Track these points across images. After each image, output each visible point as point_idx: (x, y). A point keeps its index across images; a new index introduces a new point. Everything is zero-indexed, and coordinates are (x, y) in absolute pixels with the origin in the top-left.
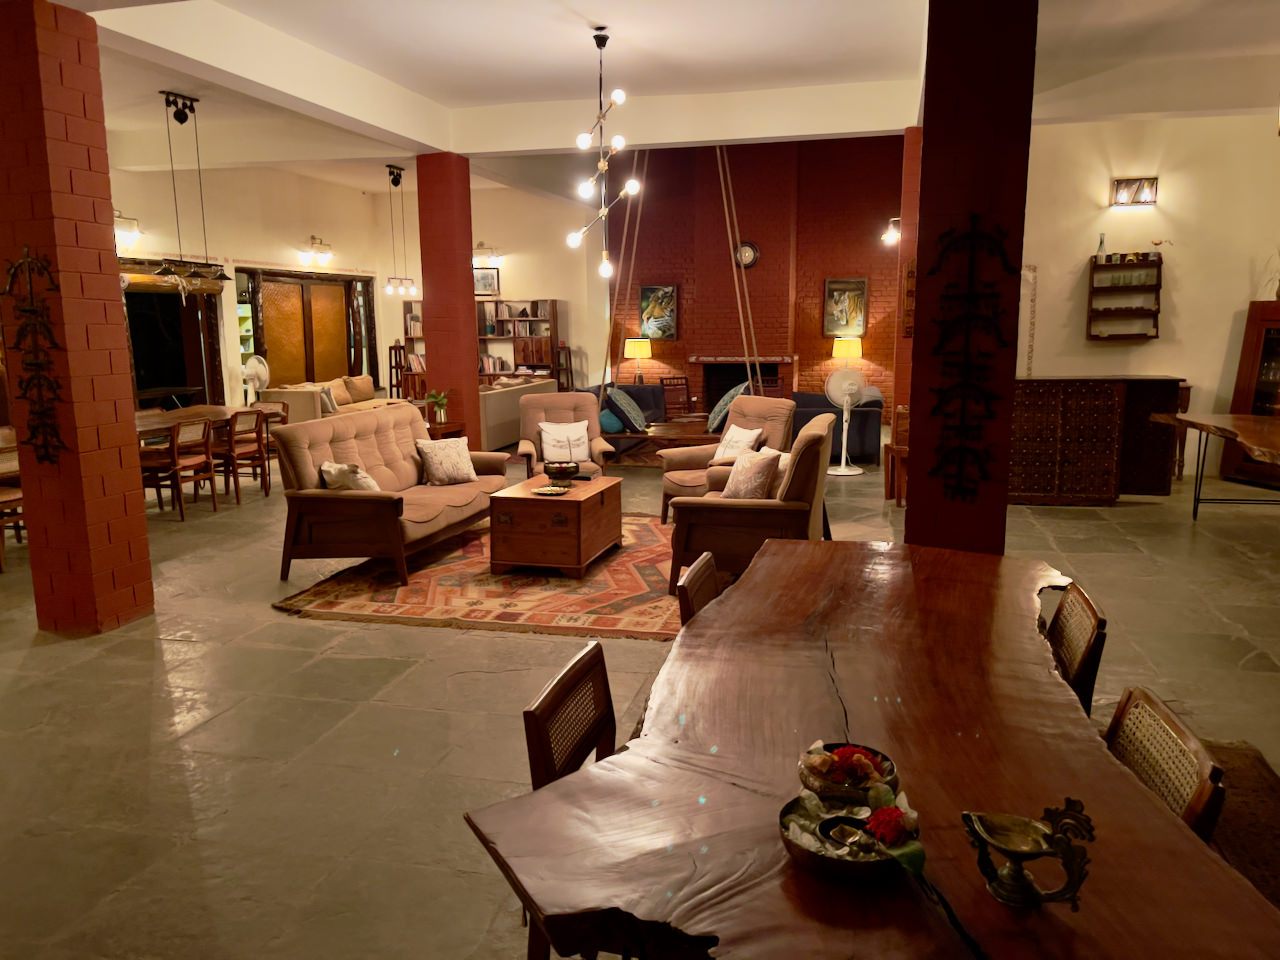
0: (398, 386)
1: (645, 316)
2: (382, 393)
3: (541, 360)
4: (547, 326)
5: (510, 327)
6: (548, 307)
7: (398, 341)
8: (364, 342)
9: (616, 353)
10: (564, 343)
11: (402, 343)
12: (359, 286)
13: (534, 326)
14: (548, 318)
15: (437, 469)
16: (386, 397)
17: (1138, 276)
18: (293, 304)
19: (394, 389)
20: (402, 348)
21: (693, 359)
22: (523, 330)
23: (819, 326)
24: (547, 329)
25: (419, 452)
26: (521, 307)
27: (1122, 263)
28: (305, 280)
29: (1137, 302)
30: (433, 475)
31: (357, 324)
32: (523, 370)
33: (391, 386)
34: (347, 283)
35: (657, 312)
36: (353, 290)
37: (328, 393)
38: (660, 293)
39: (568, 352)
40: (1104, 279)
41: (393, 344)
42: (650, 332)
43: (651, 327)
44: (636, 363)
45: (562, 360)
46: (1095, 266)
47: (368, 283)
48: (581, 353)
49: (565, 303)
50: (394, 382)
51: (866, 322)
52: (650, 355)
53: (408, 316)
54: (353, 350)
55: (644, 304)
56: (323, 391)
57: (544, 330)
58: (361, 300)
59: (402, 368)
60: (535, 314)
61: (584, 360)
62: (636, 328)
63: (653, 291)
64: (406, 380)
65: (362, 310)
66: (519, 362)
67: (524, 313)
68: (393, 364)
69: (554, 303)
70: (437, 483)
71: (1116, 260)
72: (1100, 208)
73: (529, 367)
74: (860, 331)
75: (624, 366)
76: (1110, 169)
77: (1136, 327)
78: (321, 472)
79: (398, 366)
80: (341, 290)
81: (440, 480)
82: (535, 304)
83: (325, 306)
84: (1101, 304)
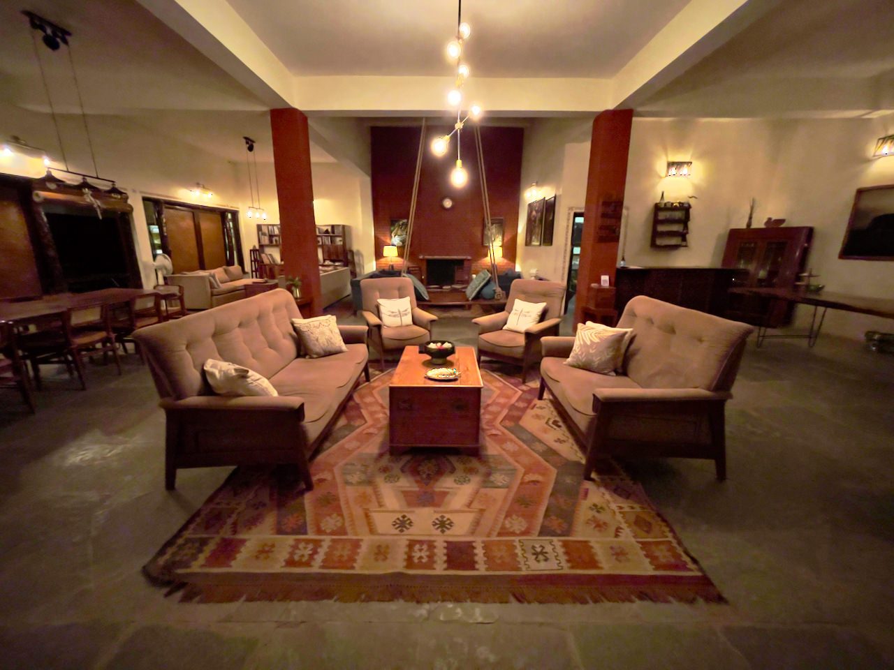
0: (256, 271)
1: (393, 235)
2: (246, 275)
3: (337, 256)
4: (340, 239)
5: (319, 239)
6: (341, 229)
7: (255, 247)
8: (235, 247)
9: (379, 254)
10: (350, 248)
11: (257, 247)
12: (229, 216)
13: (333, 238)
14: (341, 235)
15: (315, 345)
16: (249, 278)
17: (678, 215)
18: (188, 223)
19: (254, 273)
20: (257, 250)
21: (421, 257)
22: (328, 241)
23: (480, 241)
24: (340, 241)
25: (295, 329)
26: (325, 229)
27: (671, 208)
28: (195, 210)
29: (675, 228)
30: (311, 350)
31: (230, 237)
32: (327, 262)
33: (252, 271)
34: (222, 213)
35: (399, 232)
36: (225, 217)
37: (214, 277)
38: (401, 223)
39: (352, 252)
40: (662, 216)
41: (252, 248)
42: (396, 243)
43: (396, 240)
44: (389, 259)
45: (349, 257)
46: (658, 208)
47: (235, 214)
48: (359, 253)
49: (349, 227)
50: (254, 269)
51: (503, 240)
52: (397, 254)
53: (260, 233)
54: (228, 252)
55: (392, 228)
56: (211, 275)
57: (339, 241)
58: (231, 223)
59: (258, 261)
60: (333, 232)
61: (361, 258)
62: (388, 241)
63: (396, 221)
64: (261, 268)
65: (232, 231)
66: (325, 258)
67: (327, 232)
68: (253, 259)
69: (344, 227)
70: (315, 356)
71: (669, 206)
72: (661, 177)
73: (331, 261)
74: (500, 244)
75: (383, 260)
76: (667, 155)
77: (674, 241)
78: (204, 373)
79: (255, 260)
80: (219, 218)
81: (317, 354)
82: (333, 227)
83: (208, 226)
84: (661, 228)
